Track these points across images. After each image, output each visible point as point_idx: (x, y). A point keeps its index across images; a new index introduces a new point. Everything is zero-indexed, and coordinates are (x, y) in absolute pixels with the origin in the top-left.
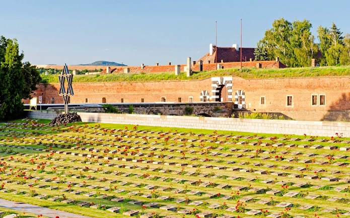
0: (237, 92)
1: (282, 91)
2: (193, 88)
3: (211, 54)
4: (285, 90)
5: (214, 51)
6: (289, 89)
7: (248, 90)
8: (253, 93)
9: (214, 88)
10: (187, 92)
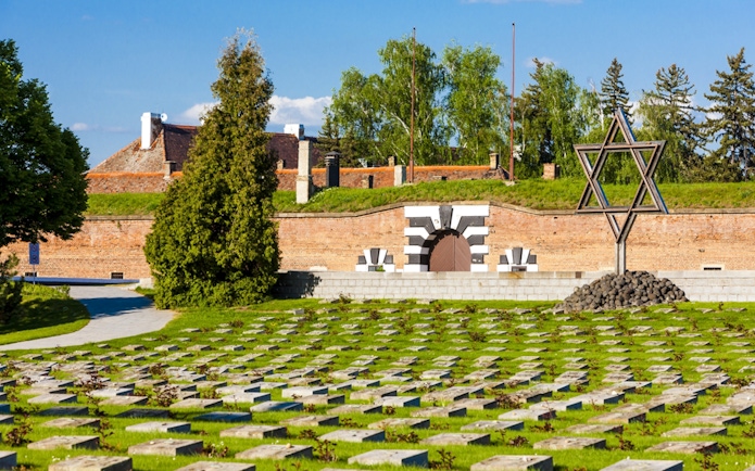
0: (509, 253)
1: (683, 250)
2: (328, 241)
3: (146, 143)
4: (696, 247)
5: (155, 135)
6: (710, 247)
7: (551, 249)
8: (570, 256)
9: (413, 241)
10: (303, 254)
